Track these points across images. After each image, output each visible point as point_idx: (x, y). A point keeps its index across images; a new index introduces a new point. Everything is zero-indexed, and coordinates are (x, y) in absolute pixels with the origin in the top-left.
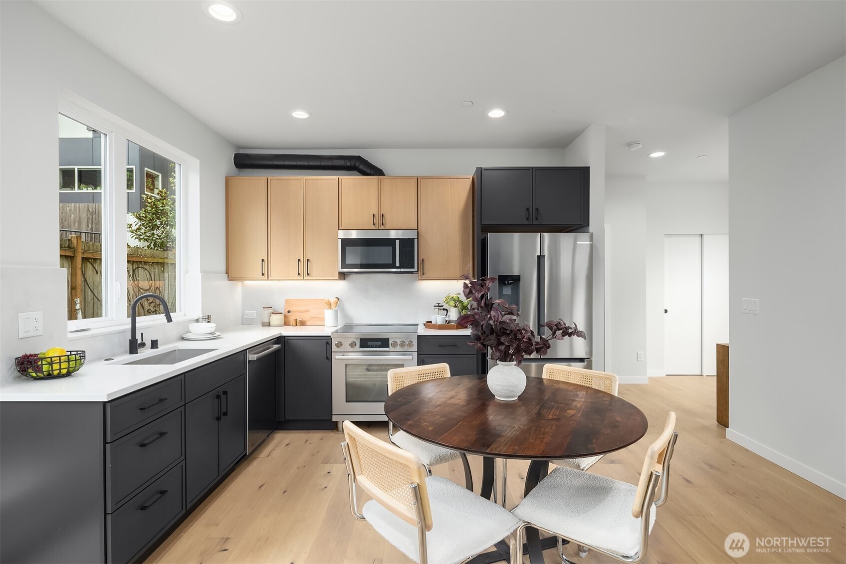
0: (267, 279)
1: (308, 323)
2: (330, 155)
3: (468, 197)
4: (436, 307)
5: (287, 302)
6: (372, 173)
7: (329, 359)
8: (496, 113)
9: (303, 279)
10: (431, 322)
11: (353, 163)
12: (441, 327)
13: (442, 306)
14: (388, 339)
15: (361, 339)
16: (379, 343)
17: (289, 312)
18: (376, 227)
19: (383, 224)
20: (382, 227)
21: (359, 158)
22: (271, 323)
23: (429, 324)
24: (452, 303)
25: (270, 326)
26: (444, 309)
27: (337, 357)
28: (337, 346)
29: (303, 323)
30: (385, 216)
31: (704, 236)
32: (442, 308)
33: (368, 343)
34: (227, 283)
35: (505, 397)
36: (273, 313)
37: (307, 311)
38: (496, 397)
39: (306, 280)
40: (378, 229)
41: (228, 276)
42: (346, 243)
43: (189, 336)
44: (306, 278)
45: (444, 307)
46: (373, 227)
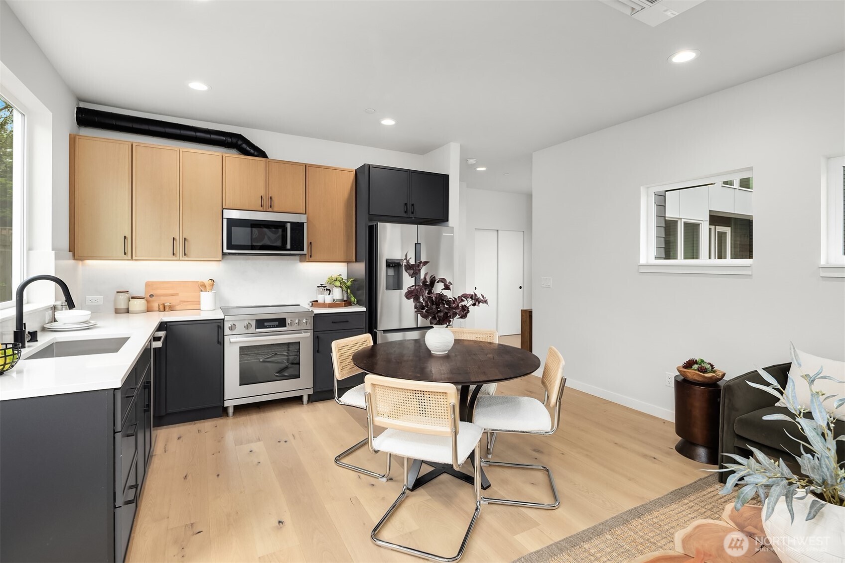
0: (130, 259)
1: (178, 307)
2: (206, 128)
3: (352, 187)
4: (320, 288)
5: (148, 285)
6: (256, 153)
7: (221, 343)
8: (388, 122)
9: (179, 260)
10: (317, 301)
11: (234, 140)
12: (331, 306)
13: (325, 287)
14: (285, 319)
15: (257, 320)
16: (277, 323)
17: (151, 296)
18: (263, 209)
19: (271, 207)
20: (270, 209)
21: (240, 137)
22: (129, 310)
23: (315, 303)
24: (338, 284)
25: (128, 312)
26: (327, 290)
27: (232, 340)
28: (231, 328)
29: (172, 308)
30: (273, 198)
31: (499, 232)
32: (325, 288)
33: (265, 323)
34: (72, 262)
35: (442, 352)
36: (133, 298)
37: (176, 295)
38: (432, 352)
39: (181, 260)
40: (266, 211)
41: (74, 255)
42: (232, 223)
43: (55, 325)
44: (183, 259)
45: (327, 288)
46: (261, 209)
